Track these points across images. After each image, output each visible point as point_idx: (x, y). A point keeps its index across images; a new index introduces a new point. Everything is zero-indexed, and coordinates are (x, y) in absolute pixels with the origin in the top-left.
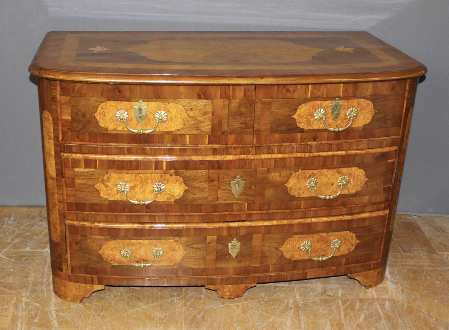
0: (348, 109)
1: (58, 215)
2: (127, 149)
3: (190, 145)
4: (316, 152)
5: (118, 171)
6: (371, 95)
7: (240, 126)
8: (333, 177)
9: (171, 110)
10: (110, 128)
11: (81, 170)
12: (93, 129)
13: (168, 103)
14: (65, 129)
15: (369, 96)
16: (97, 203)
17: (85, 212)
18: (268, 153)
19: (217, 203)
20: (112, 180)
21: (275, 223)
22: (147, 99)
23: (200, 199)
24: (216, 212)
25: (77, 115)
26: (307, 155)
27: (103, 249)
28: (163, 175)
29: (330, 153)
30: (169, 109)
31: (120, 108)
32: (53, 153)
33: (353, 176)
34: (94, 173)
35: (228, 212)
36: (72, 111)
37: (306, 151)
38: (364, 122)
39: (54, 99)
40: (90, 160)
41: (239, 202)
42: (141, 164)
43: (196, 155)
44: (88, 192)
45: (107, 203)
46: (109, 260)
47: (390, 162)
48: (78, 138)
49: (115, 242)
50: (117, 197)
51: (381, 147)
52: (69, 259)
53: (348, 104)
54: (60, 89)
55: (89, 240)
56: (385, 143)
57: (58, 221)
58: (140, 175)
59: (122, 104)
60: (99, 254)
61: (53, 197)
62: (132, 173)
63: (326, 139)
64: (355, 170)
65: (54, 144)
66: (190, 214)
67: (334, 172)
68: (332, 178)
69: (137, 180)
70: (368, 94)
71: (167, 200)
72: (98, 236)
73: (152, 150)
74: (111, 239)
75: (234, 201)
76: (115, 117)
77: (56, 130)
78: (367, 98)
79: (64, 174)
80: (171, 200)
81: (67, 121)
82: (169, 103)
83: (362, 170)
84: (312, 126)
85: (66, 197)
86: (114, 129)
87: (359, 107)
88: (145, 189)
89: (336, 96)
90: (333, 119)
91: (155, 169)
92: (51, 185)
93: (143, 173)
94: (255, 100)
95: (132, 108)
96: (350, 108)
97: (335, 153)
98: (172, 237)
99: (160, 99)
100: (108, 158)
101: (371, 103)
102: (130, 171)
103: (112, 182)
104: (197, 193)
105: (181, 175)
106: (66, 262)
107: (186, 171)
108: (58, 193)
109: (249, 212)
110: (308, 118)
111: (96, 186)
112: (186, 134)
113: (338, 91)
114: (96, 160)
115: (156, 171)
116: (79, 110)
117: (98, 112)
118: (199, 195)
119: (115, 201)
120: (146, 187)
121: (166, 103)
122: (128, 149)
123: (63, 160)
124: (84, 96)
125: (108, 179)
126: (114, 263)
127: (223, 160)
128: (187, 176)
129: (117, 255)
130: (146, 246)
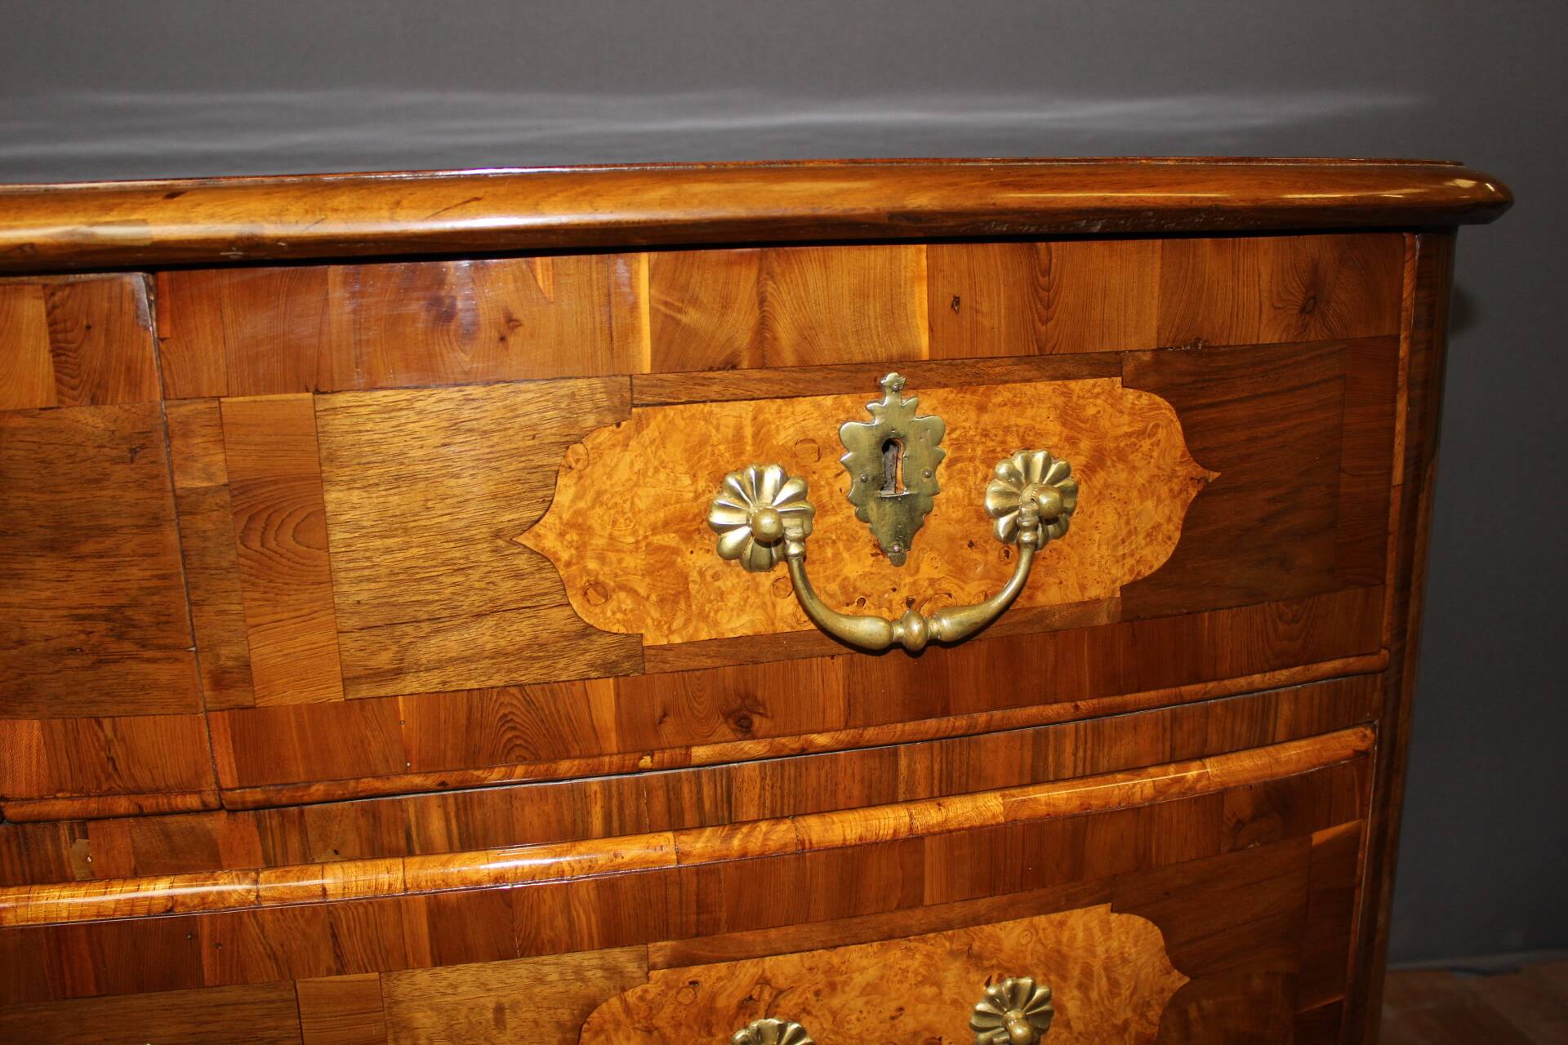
0: (991, 461)
4: (777, 817)
6: (1159, 350)
7: (72, 642)
8: (929, 991)
15: (1147, 357)
18: (375, 850)
26: (702, 845)
29: (888, 821)
33: (1076, 972)
37: (690, 818)
38: (1130, 562)
47: (1329, 843)
51: (1262, 741)
53: (986, 418)
56: (1285, 709)
63: (835, 714)
64: (1088, 930)
67: (928, 956)
68: (918, 999)
70: (1133, 343)
78: (1129, 368)
83: (1139, 921)
84: (703, 616)
87: (1072, 441)
89: (882, 354)
90: (880, 550)
94: (163, 409)
96: (1008, 454)
97: (929, 816)
101: (1166, 410)
110: (662, 548)
113: (894, 312)
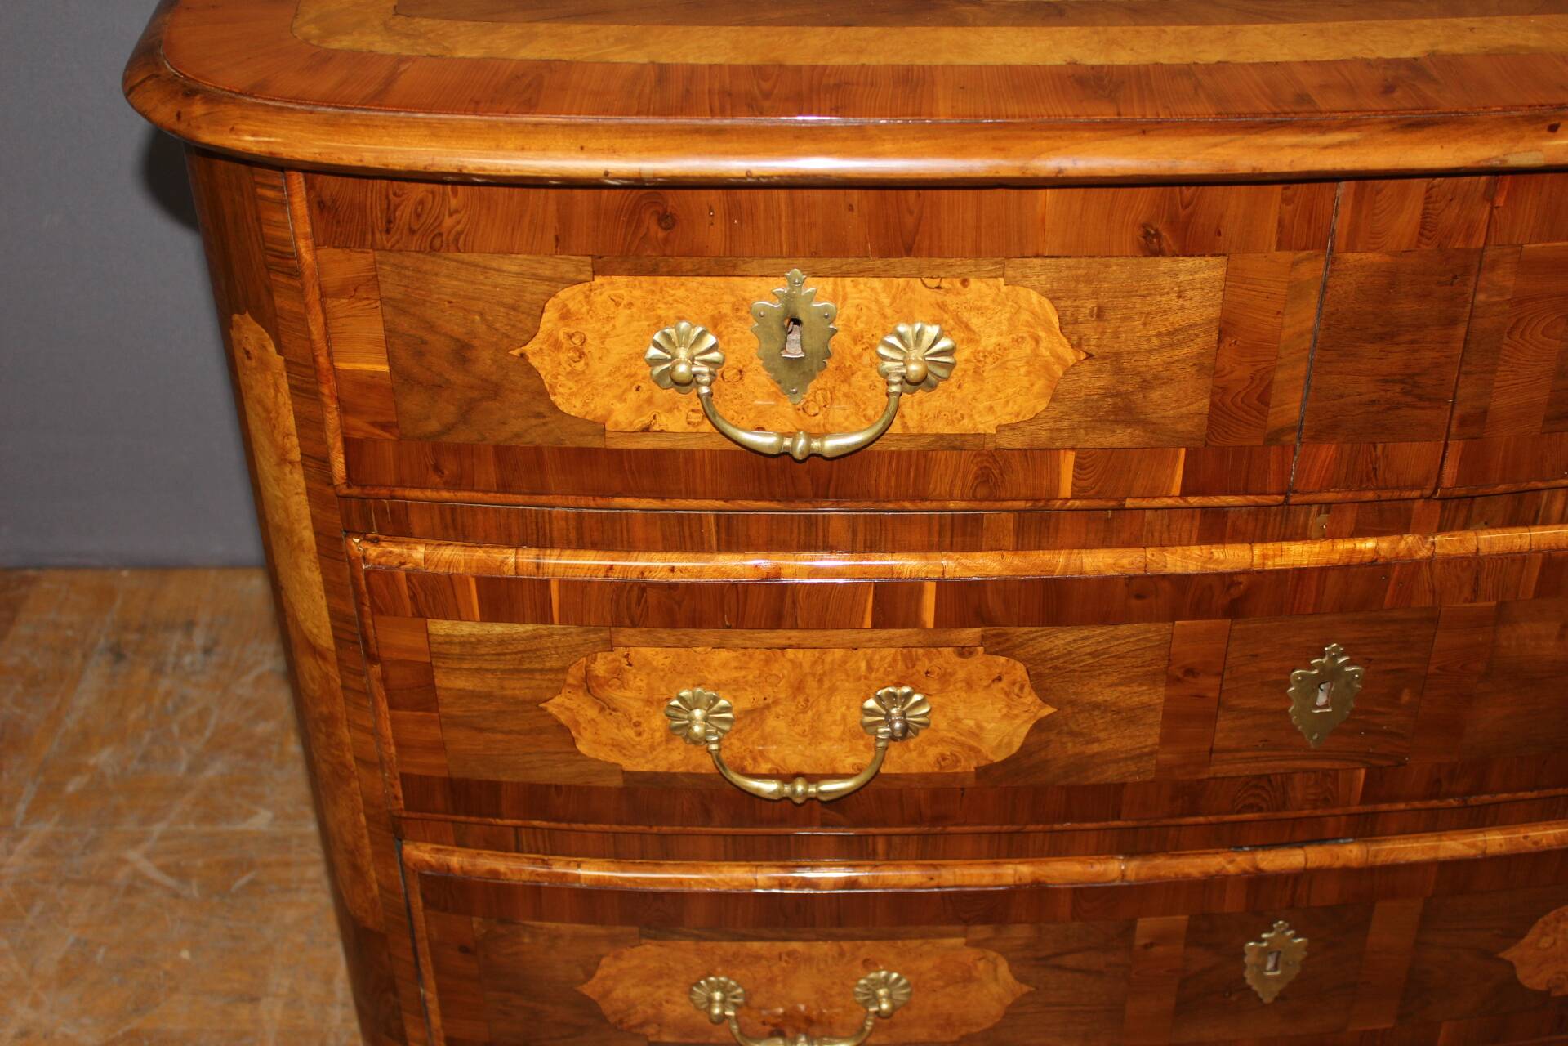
1: (363, 819)
2: (718, 525)
3: (1077, 503)
5: (664, 634)
7: (1374, 397)
9: (975, 322)
10: (617, 424)
11: (465, 629)
12: (516, 425)
13: (957, 283)
14: (361, 426)
16: (560, 781)
17: (501, 817)
19: (1206, 776)
20: (638, 681)
21: (1494, 840)
22: (837, 262)
23: (1117, 761)
24: (1196, 814)
25: (420, 354)
27: (604, 979)
28: (920, 651)
30: (965, 316)
31: (672, 313)
32: (308, 535)
34: (535, 644)
35: (1261, 810)
36: (390, 332)
39: (285, 261)
40: (509, 580)
41: (1327, 765)
42: (794, 603)
43: (1106, 544)
44: (510, 732)
45: (617, 782)
46: (631, 1023)
48: (437, 469)
49: (661, 950)
50: (673, 759)
52: (433, 1006)
54: (310, 208)
55: (526, 940)
57: (367, 841)
58: (790, 653)
59: (681, 293)
60: (584, 995)
61: (329, 736)
62: (748, 644)
65: (309, 491)
66: (1057, 827)
69: (773, 680)
71: (936, 770)
72: (573, 921)
73: (861, 527)
74: (642, 935)
75: (1298, 764)
76: (641, 363)
77: (310, 425)
79: (372, 642)
80: (959, 770)
81: (368, 384)
82: (965, 282)
85: (393, 750)
86: (638, 426)
88: (818, 717)
91: (876, 625)
92: (313, 679)
93: (808, 642)
94: (1483, 250)
95: (743, 313)
98: (958, 928)
99: (910, 262)
100: (611, 567)
102: (737, 637)
103: (639, 689)
104: (1103, 735)
105: (1021, 652)
106: (422, 1012)
107: (1048, 630)
108: (352, 725)
109: (1368, 808)
111: (551, 707)
112: (1058, 444)
114: (545, 584)
115: (884, 633)
116: (431, 327)
117: (540, 335)
118: (1112, 741)
119: (656, 774)
120: (823, 708)
121: (945, 284)
122: (723, 522)
123: (362, 576)
124: (458, 250)
125: (618, 673)
126: (659, 1033)
127: (1258, 572)
128: (1055, 653)
129: (674, 1003)
130: (822, 966)
